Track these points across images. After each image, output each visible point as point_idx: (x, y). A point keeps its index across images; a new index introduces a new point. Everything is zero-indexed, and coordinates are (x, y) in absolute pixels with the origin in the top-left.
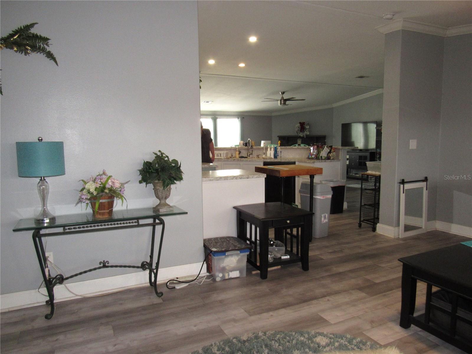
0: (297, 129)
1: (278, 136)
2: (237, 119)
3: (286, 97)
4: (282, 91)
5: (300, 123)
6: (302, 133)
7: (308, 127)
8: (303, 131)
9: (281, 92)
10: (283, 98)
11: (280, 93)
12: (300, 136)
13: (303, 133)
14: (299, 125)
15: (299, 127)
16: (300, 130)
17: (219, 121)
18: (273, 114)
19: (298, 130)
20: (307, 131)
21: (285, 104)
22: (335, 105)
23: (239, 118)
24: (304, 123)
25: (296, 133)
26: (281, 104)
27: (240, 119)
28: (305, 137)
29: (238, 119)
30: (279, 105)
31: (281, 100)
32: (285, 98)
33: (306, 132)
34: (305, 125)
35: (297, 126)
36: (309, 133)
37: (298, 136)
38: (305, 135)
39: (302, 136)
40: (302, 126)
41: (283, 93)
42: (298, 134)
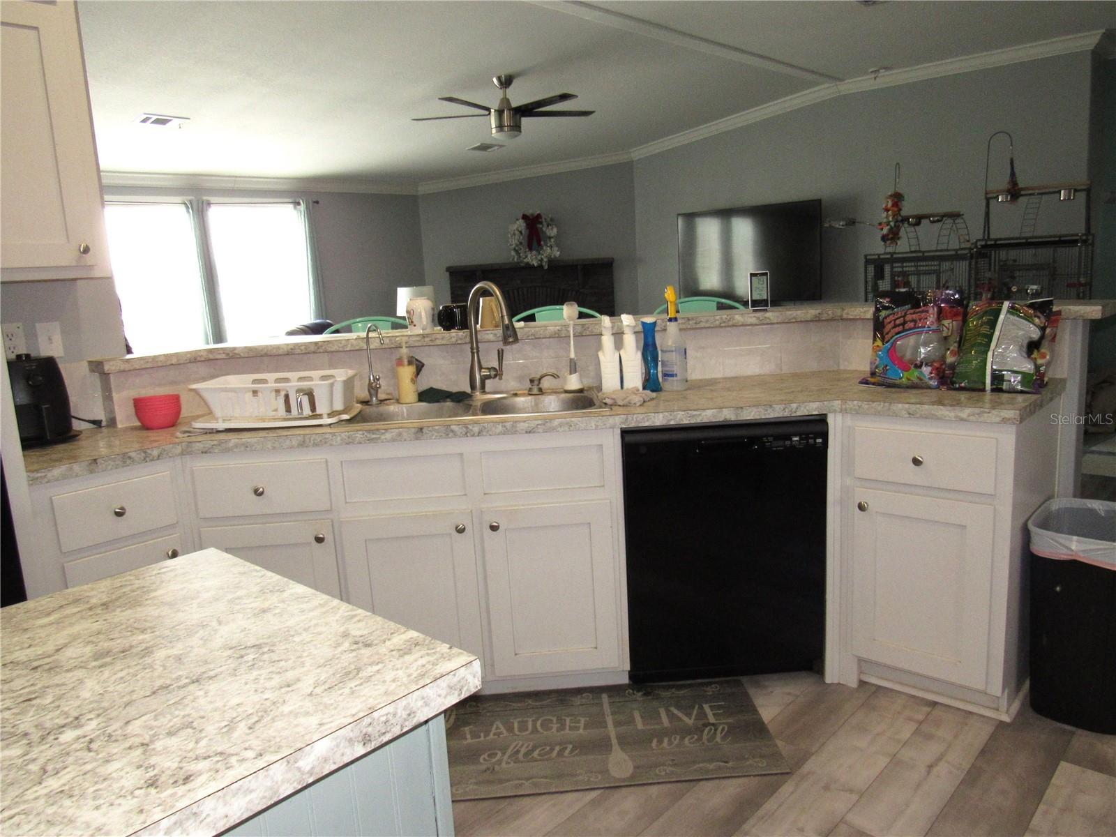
0: (514, 242)
1: (448, 269)
2: (291, 206)
3: (520, 95)
4: (503, 73)
5: (525, 217)
6: (534, 252)
7: (555, 230)
8: (539, 244)
9: (499, 79)
10: (506, 101)
11: (495, 80)
12: (527, 263)
13: (539, 254)
14: (521, 224)
15: (521, 232)
16: (525, 242)
17: (218, 215)
18: (423, 189)
19: (521, 243)
20: (551, 247)
21: (516, 127)
22: (638, 153)
23: (299, 204)
24: (539, 216)
25: (513, 253)
26: (500, 127)
27: (302, 207)
28: (546, 267)
29: (295, 208)
30: (494, 131)
31: (500, 113)
32: (515, 103)
33: (549, 250)
34: (541, 223)
35: (515, 228)
36: (559, 253)
37: (522, 265)
38: (545, 260)
39: (536, 265)
40: (534, 228)
41: (506, 82)
42: (520, 257)
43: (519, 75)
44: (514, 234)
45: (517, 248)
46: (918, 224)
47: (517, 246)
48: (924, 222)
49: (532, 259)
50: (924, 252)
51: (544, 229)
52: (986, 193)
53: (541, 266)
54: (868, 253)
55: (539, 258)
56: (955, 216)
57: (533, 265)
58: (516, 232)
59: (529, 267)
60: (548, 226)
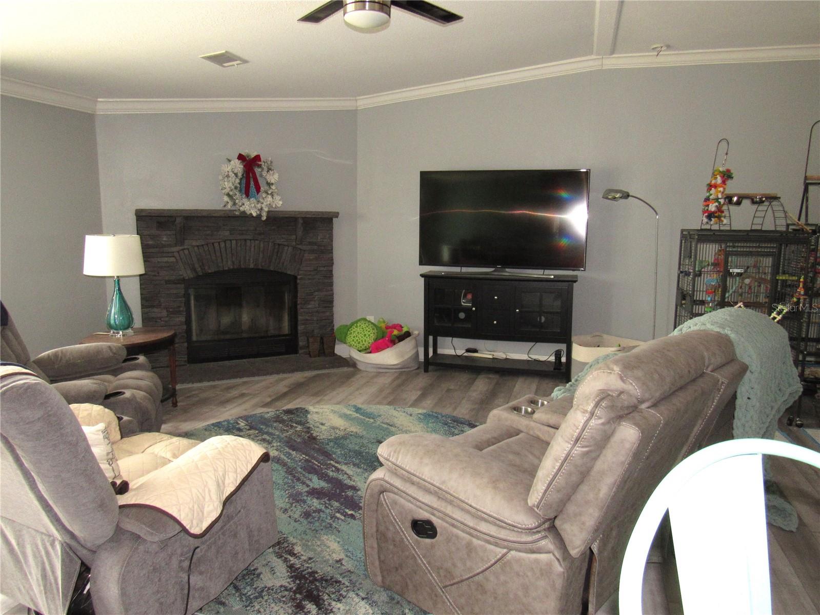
0: (228, 185)
1: (139, 213)
5: (241, 157)
6: (252, 200)
7: (276, 176)
8: (258, 191)
12: (244, 212)
13: (259, 202)
14: (239, 167)
15: (236, 175)
16: (241, 187)
19: (236, 188)
20: (272, 195)
22: (364, 102)
24: (258, 158)
25: (226, 199)
28: (264, 218)
33: (269, 198)
34: (259, 166)
35: (229, 168)
36: (281, 203)
37: (237, 213)
38: (266, 209)
39: (254, 214)
40: (251, 171)
42: (235, 204)
44: (228, 176)
45: (231, 193)
46: (738, 203)
47: (231, 190)
48: (746, 203)
49: (250, 207)
51: (264, 173)
52: (806, 178)
53: (259, 216)
55: (259, 206)
56: (773, 198)
57: (251, 214)
58: (231, 173)
59: (245, 217)
60: (268, 171)
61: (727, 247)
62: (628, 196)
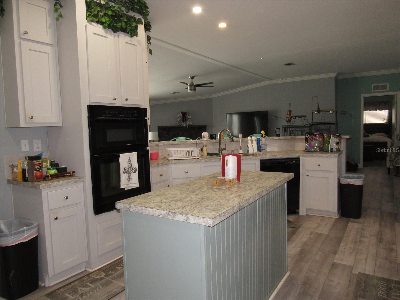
0: (179, 120)
1: (158, 127)
3: (196, 82)
4: (192, 75)
5: (182, 113)
6: (184, 123)
7: (191, 117)
8: (186, 121)
9: (191, 77)
10: (192, 83)
11: (190, 77)
12: (183, 126)
13: (186, 123)
14: (181, 115)
15: (181, 117)
19: (181, 120)
20: (189, 121)
21: (195, 90)
22: (214, 96)
24: (186, 113)
25: (178, 123)
26: (191, 89)
28: (188, 127)
30: (189, 90)
31: (191, 86)
32: (195, 84)
33: (189, 122)
34: (187, 114)
35: (179, 116)
36: (192, 123)
37: (181, 126)
38: (188, 125)
39: (185, 127)
40: (184, 116)
41: (193, 78)
42: (180, 124)
43: (196, 76)
44: (179, 117)
45: (179, 122)
46: (295, 118)
47: (179, 121)
48: (297, 118)
49: (184, 125)
50: (296, 125)
51: (187, 116)
52: (312, 111)
53: (186, 127)
54: (283, 125)
55: (186, 124)
56: (305, 116)
57: (184, 127)
59: (183, 127)
60: (189, 115)
61: (290, 129)
62: (277, 117)
